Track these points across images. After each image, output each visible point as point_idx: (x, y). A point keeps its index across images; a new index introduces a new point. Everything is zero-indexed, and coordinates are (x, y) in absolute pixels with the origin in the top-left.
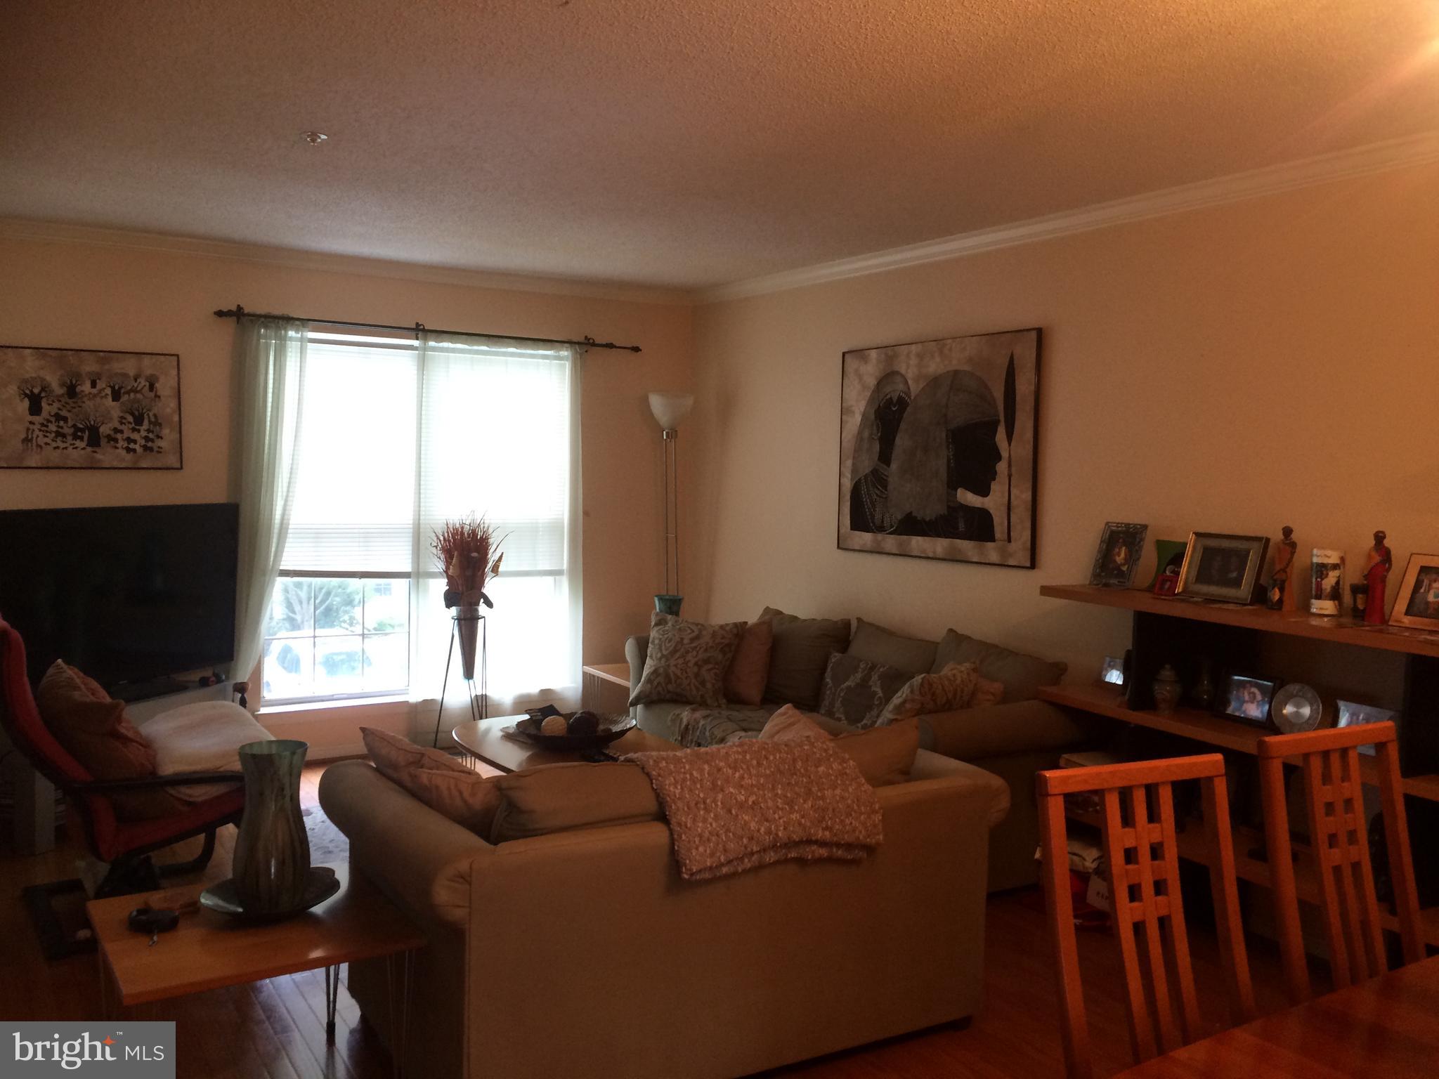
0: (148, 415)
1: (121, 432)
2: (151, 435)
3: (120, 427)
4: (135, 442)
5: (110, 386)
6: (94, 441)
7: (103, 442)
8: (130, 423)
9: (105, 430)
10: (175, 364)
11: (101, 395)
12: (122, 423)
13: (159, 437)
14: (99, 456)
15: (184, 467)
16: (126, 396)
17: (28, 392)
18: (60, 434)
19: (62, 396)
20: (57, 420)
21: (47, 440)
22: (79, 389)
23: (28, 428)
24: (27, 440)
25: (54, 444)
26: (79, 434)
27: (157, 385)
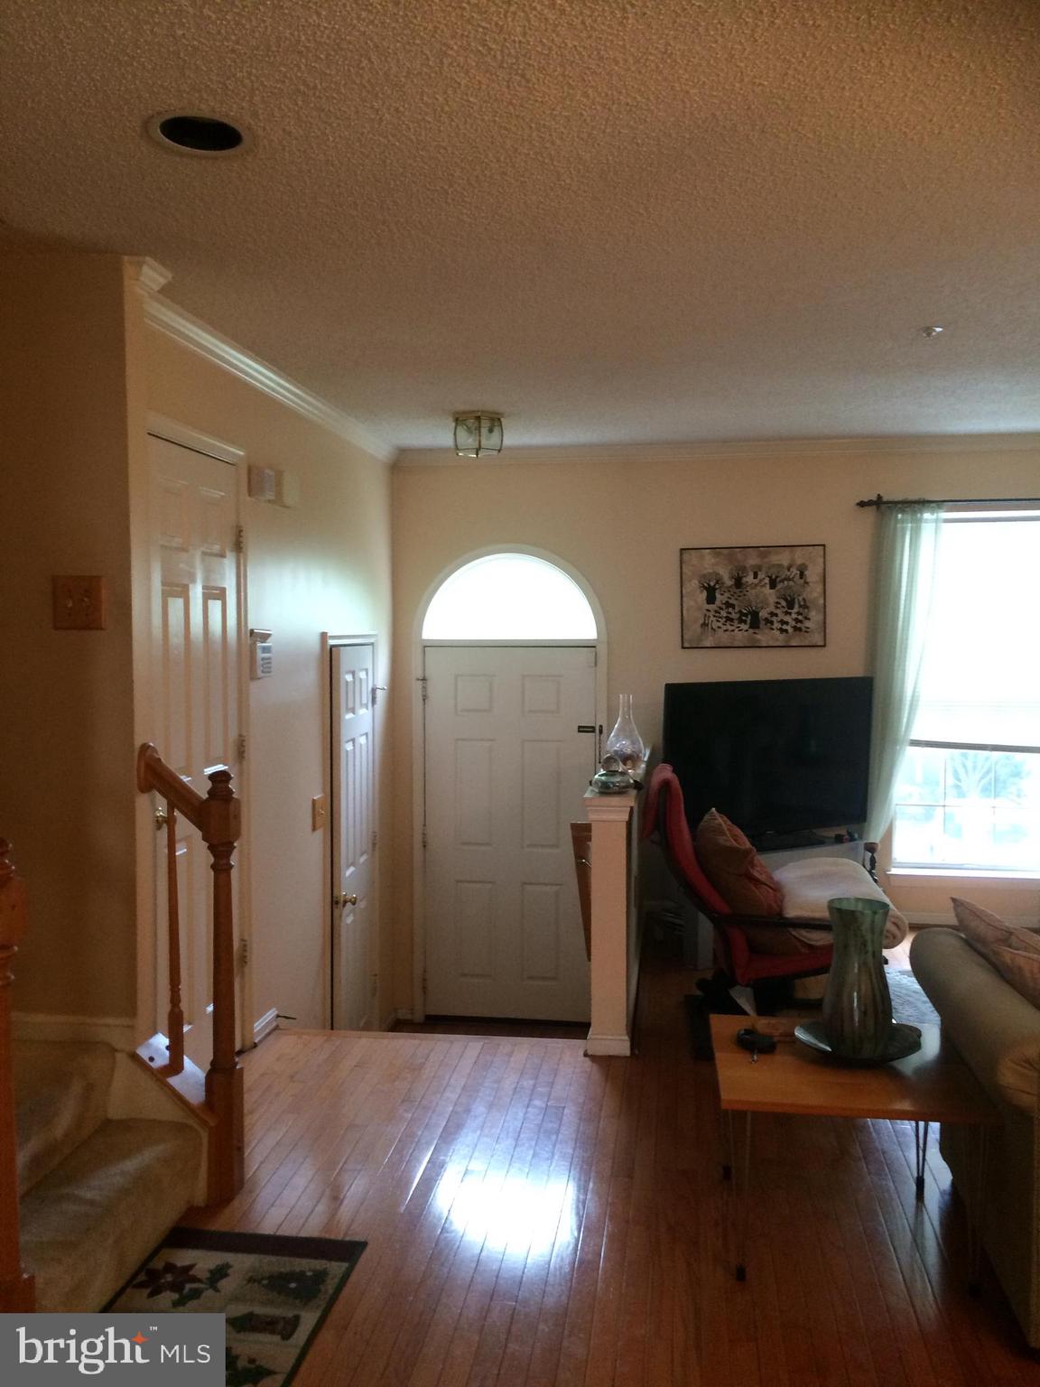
0: (798, 599)
1: (776, 615)
2: (800, 617)
3: (776, 612)
4: (787, 623)
5: (768, 576)
6: (755, 625)
7: (763, 623)
8: (783, 607)
9: (763, 614)
10: (822, 552)
11: (761, 584)
12: (777, 608)
13: (807, 618)
14: (758, 637)
15: (827, 644)
16: (781, 584)
17: (706, 585)
18: (729, 619)
19: (731, 587)
20: (727, 607)
21: (720, 624)
22: (744, 580)
23: (705, 615)
24: (704, 625)
25: (725, 628)
26: (744, 618)
27: (806, 573)
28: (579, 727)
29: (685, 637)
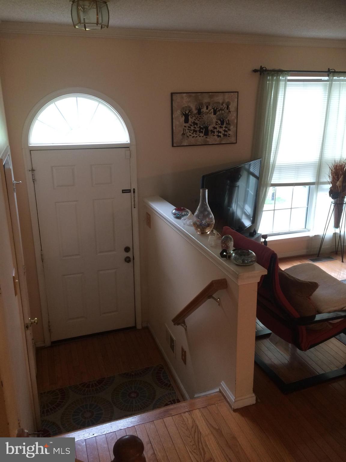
0: (226, 120)
1: (216, 128)
2: (226, 129)
3: (216, 126)
4: (220, 132)
5: (213, 108)
6: (206, 134)
7: (210, 133)
8: (219, 124)
9: (210, 128)
10: (237, 96)
11: (209, 113)
12: (216, 124)
13: (229, 130)
14: (208, 139)
15: (237, 143)
16: (219, 112)
17: (184, 113)
18: (195, 131)
19: (196, 114)
20: (194, 125)
21: (190, 134)
22: (202, 110)
23: (184, 129)
24: (183, 134)
25: (193, 135)
26: (201, 130)
27: (230, 106)
28: (123, 190)
29: (174, 141)
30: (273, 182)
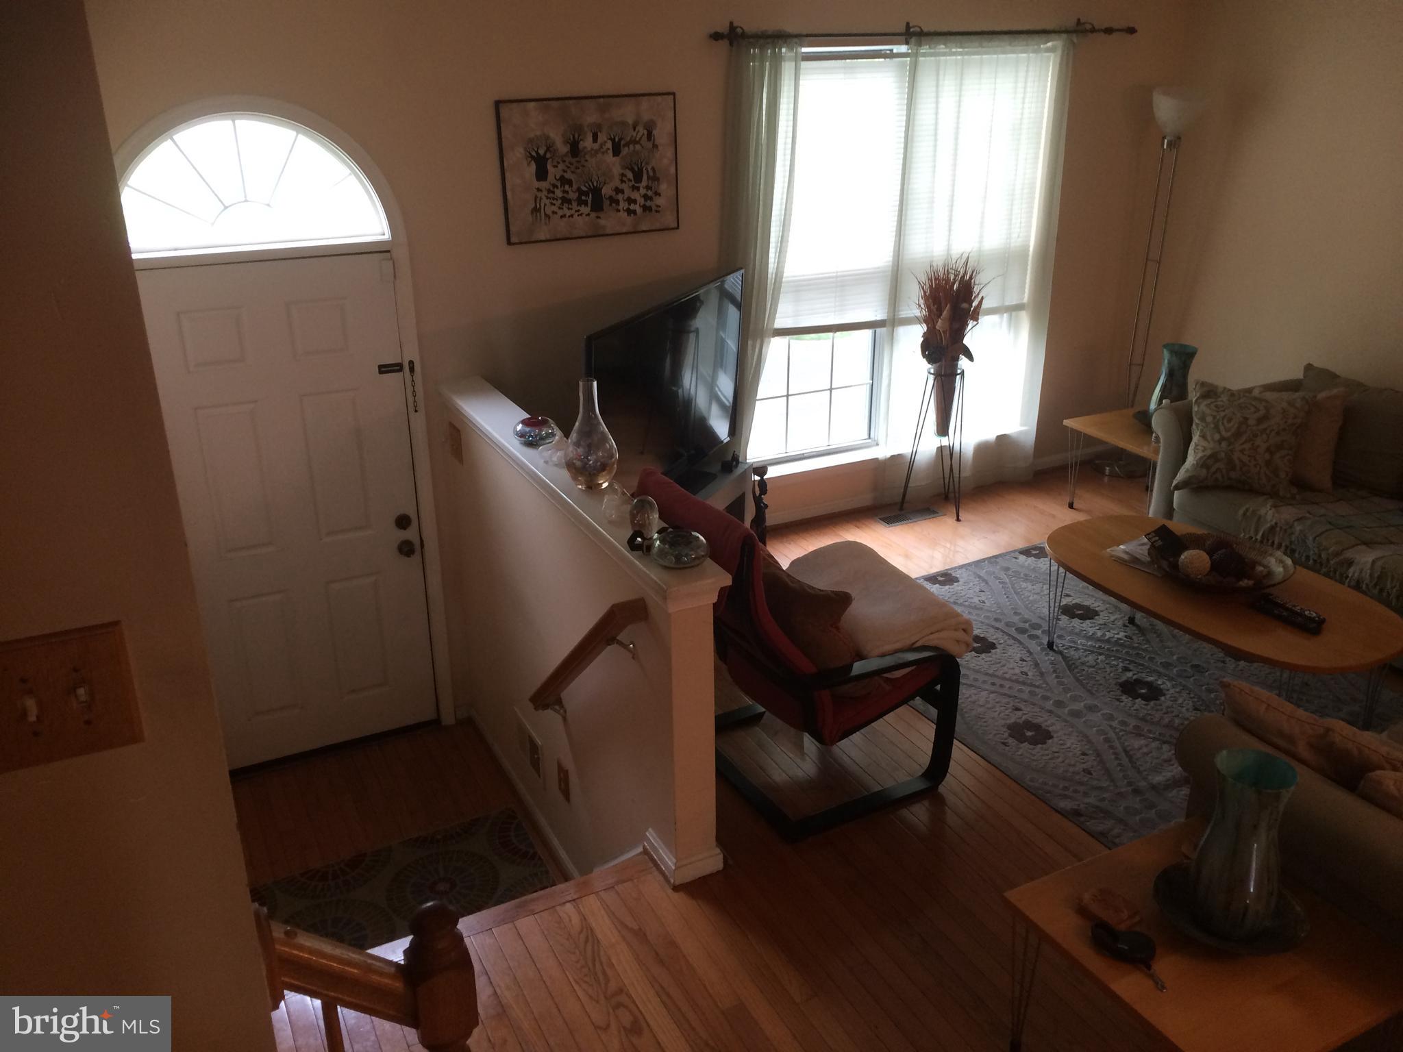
0: (647, 169)
1: (622, 192)
2: (650, 193)
3: (621, 187)
4: (635, 202)
5: (611, 139)
6: (597, 207)
7: (606, 203)
8: (631, 181)
9: (607, 191)
10: (672, 103)
11: (602, 150)
12: (622, 181)
13: (657, 194)
14: (602, 222)
15: (680, 227)
16: (626, 148)
17: (534, 154)
18: (566, 201)
19: (566, 155)
20: (563, 184)
21: (554, 208)
22: (581, 145)
23: (536, 197)
24: (536, 210)
25: (560, 213)
26: (583, 198)
27: (655, 132)
28: (380, 367)
29: (512, 228)
30: (779, 323)
